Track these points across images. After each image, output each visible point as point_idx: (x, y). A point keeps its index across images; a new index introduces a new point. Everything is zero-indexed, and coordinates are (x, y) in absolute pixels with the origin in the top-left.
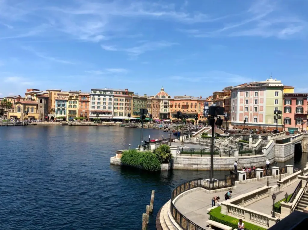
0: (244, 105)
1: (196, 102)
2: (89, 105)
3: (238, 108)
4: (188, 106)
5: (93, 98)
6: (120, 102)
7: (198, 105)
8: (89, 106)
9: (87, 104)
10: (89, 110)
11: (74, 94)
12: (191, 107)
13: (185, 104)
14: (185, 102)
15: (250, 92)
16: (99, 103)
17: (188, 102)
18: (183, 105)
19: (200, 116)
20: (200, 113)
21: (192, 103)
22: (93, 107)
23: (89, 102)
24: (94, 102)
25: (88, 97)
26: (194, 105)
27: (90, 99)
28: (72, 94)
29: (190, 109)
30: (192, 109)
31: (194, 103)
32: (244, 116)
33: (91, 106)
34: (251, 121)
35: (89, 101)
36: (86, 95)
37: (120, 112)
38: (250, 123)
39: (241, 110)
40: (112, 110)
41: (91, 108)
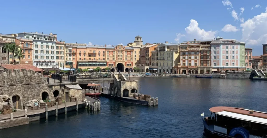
0: (225, 55)
1: (104, 50)
2: (32, 54)
3: (221, 57)
4: (96, 54)
5: (35, 45)
6: (61, 50)
7: (107, 53)
8: (32, 56)
9: (30, 53)
10: (32, 61)
11: (9, 39)
12: (99, 55)
13: (92, 52)
14: (92, 50)
15: (229, 46)
16: (42, 51)
17: (95, 50)
18: (89, 53)
19: (109, 63)
20: (109, 61)
21: (99, 51)
22: (36, 57)
23: (32, 51)
24: (37, 50)
25: (31, 43)
26: (102, 53)
27: (33, 47)
28: (6, 39)
29: (97, 57)
30: (99, 57)
31: (102, 51)
32: (226, 62)
33: (34, 56)
34: (230, 65)
35: (32, 49)
36: (28, 42)
37: (61, 62)
38: (230, 66)
39: (223, 58)
40: (55, 60)
41: (34, 59)
